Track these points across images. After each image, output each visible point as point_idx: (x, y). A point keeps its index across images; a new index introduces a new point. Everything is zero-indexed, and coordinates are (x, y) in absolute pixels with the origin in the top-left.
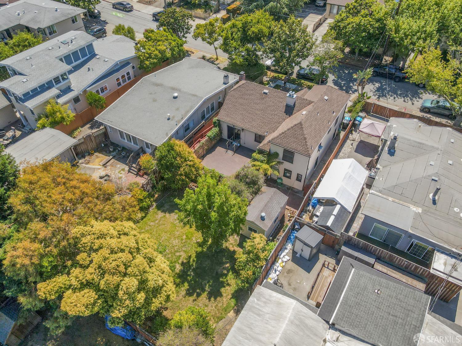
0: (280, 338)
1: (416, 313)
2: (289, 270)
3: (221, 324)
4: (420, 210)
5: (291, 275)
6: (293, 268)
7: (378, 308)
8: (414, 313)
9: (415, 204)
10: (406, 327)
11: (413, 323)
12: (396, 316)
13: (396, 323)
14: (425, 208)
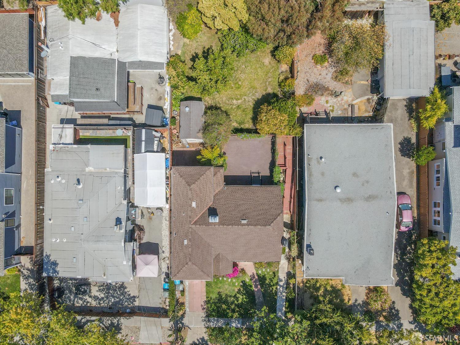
0: (138, 34)
1: (74, 85)
2: (161, 99)
3: (182, 44)
4: (87, 169)
5: (158, 97)
6: (159, 102)
7: (94, 79)
8: (75, 84)
9: (91, 174)
10: (78, 74)
11: (74, 78)
12: (84, 78)
13: (83, 74)
14: (84, 173)
